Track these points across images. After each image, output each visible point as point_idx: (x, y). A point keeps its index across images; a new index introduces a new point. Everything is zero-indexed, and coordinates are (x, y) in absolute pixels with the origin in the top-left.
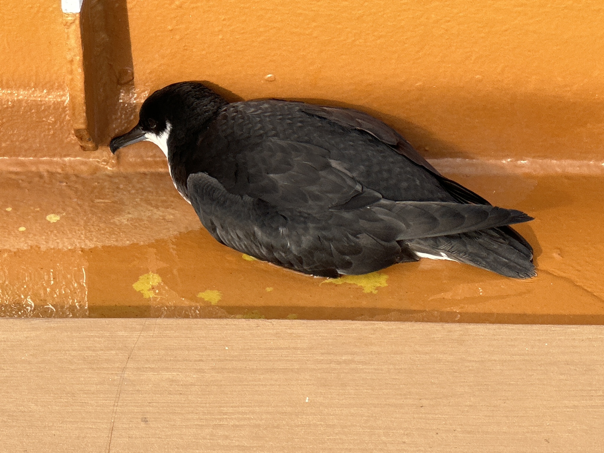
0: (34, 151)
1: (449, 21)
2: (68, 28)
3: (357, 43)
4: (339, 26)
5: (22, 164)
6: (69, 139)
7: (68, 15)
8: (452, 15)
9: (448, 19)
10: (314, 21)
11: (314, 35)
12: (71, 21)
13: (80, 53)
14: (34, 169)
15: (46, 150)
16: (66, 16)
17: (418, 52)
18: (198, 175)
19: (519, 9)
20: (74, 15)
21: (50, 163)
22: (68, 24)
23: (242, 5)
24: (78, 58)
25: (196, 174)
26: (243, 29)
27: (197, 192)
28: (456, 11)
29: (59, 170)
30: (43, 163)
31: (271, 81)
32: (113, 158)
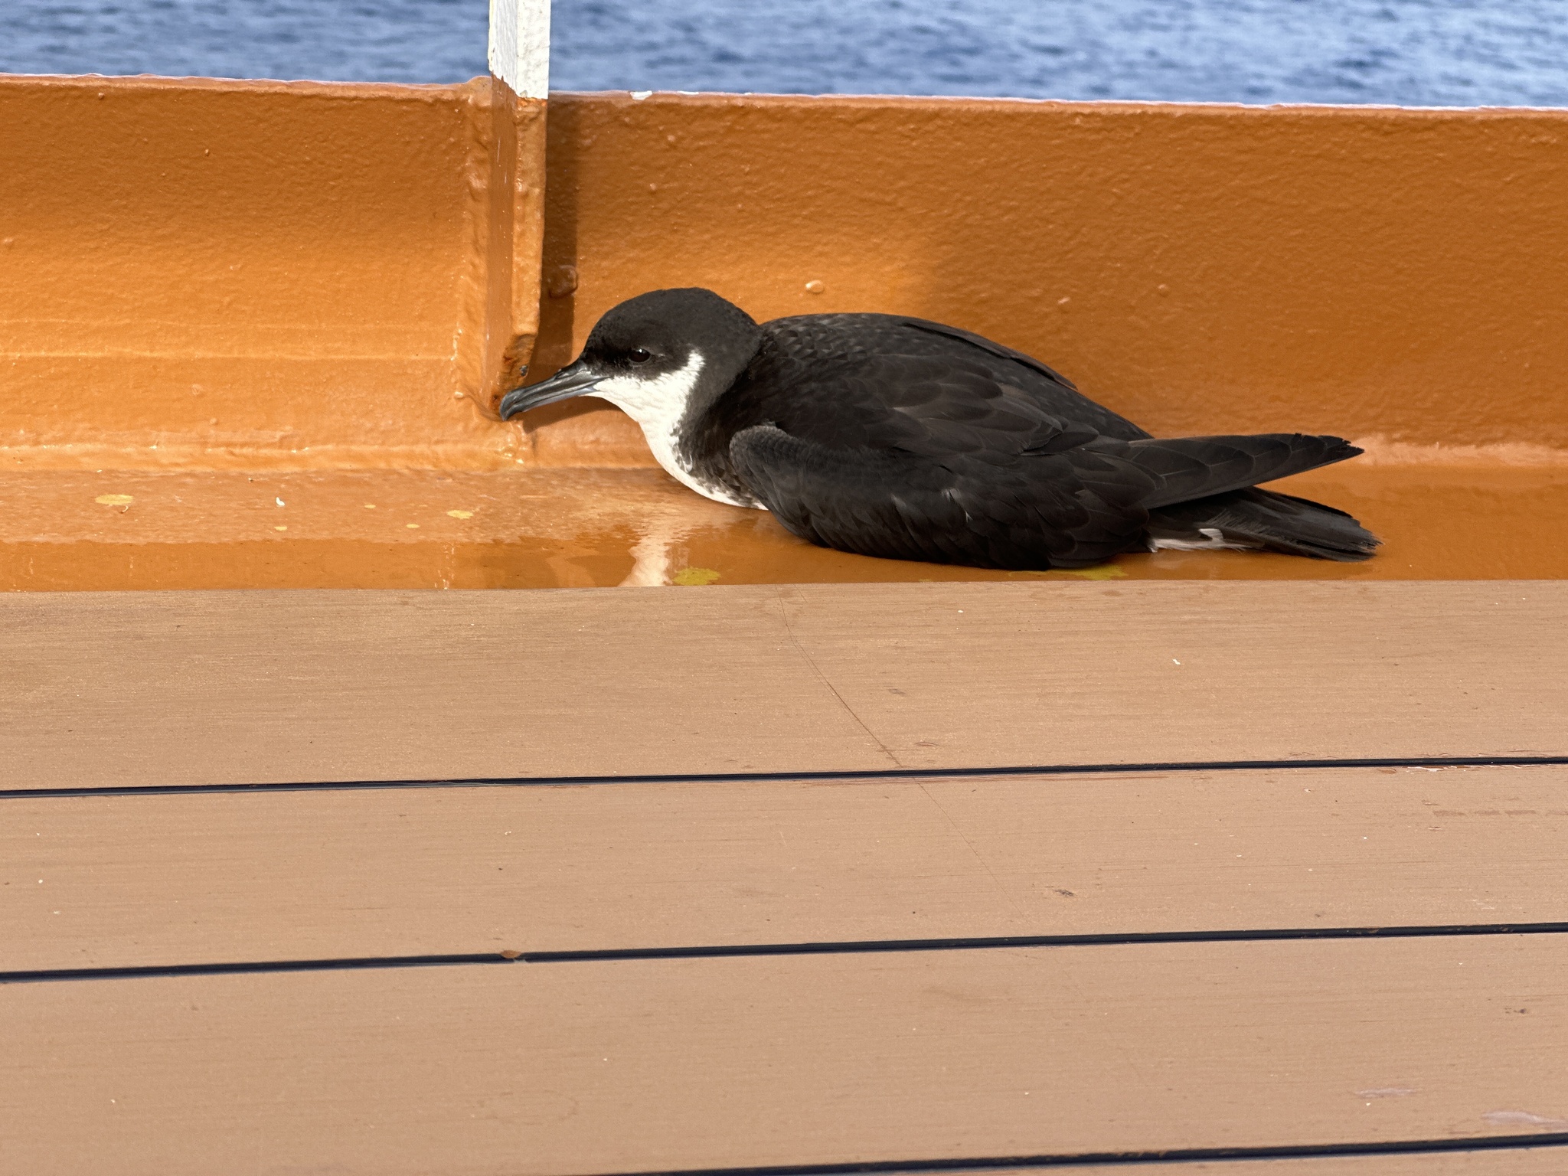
0: (383, 432)
1: (1126, 180)
2: (525, 130)
3: (969, 221)
4: (943, 189)
5: (359, 458)
6: (447, 410)
7: (528, 101)
8: (1132, 169)
9: (1125, 176)
10: (902, 178)
11: (900, 205)
12: (532, 116)
13: (541, 181)
14: (382, 465)
15: (403, 431)
16: (525, 104)
17: (1070, 238)
18: (753, 432)
19: (1243, 158)
20: (539, 102)
21: (410, 456)
22: (526, 121)
23: (783, 145)
24: (537, 191)
25: (750, 430)
26: (779, 191)
27: (762, 458)
28: (1139, 160)
29: (429, 467)
30: (397, 455)
31: (817, 294)
32: (526, 444)
